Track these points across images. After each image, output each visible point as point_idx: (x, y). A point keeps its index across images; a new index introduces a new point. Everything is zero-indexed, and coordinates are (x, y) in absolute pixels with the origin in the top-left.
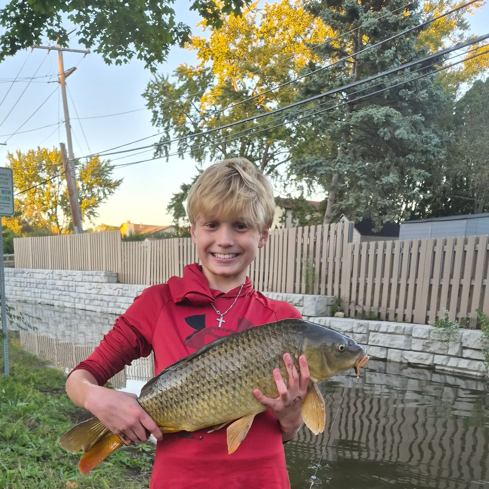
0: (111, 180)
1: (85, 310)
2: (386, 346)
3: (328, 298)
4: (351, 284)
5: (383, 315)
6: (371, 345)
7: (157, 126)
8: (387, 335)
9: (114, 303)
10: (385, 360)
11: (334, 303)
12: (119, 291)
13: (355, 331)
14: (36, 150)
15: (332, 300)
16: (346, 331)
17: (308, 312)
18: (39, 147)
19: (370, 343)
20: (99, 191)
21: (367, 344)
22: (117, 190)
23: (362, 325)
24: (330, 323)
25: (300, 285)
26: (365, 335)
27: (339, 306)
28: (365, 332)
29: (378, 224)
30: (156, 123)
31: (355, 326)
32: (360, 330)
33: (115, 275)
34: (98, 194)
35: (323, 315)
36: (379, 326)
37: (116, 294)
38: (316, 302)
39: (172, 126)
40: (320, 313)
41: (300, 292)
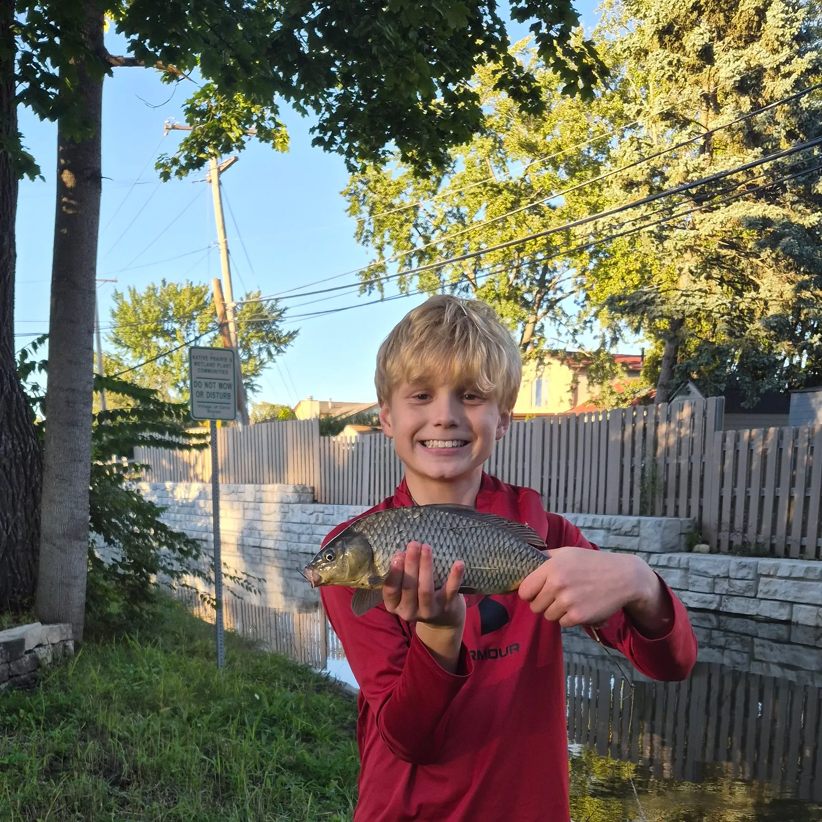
0: (280, 332)
1: (260, 547)
2: (789, 599)
3: (681, 522)
4: (721, 498)
5: (780, 549)
6: (762, 599)
7: (363, 243)
8: (791, 582)
9: (308, 536)
10: (788, 622)
11: (691, 530)
12: (318, 516)
13: (732, 575)
14: (159, 285)
15: (688, 524)
16: (718, 576)
17: (648, 546)
18: (164, 282)
19: (760, 595)
20: (260, 349)
21: (755, 597)
22: (289, 347)
23: (745, 566)
24: (688, 563)
25: (631, 502)
26: (751, 583)
27: (701, 534)
28: (750, 577)
29: (752, 395)
30: (362, 240)
31: (733, 566)
32: (742, 573)
33: (310, 490)
34: (259, 355)
35: (674, 549)
36: (777, 568)
37: (312, 521)
38: (661, 528)
39: (389, 243)
40: (669, 546)
41: (630, 513)
